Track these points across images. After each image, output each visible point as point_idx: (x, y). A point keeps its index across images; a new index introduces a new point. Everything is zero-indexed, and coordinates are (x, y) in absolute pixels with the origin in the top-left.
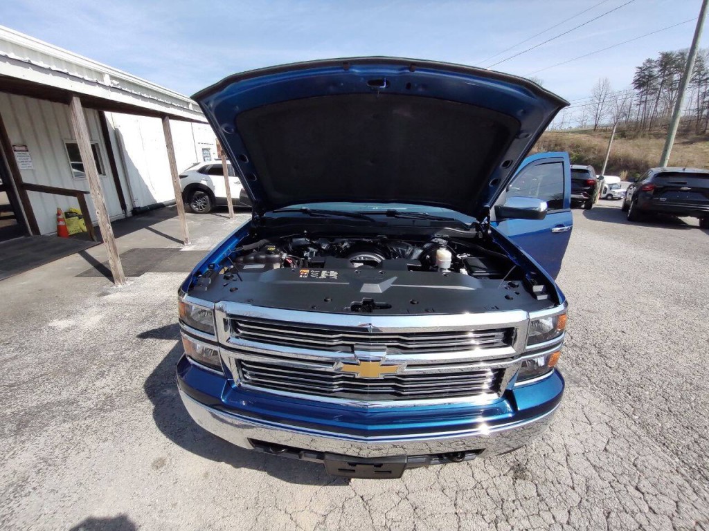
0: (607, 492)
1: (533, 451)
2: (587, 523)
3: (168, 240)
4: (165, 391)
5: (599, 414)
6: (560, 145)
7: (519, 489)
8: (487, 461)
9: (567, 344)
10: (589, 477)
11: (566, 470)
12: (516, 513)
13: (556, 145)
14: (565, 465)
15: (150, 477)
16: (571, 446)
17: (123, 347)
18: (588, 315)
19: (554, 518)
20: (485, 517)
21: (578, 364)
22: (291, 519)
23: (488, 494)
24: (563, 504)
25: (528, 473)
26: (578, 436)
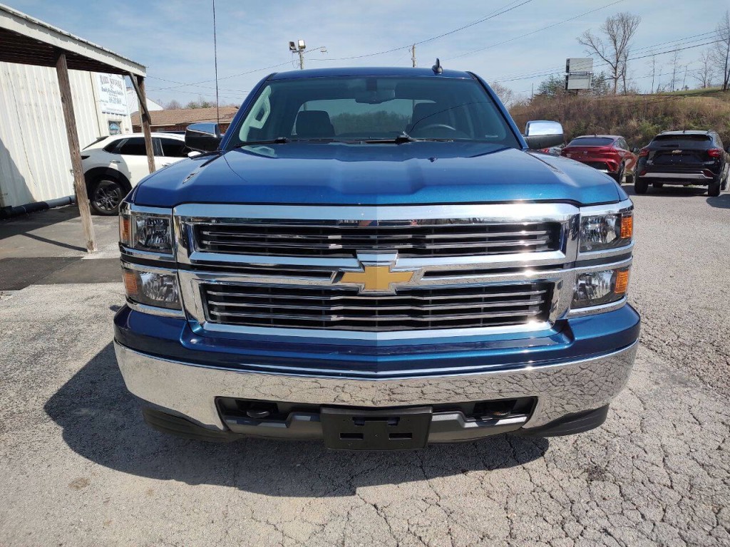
0: (718, 488)
1: (617, 453)
2: (688, 519)
3: (59, 247)
4: (79, 411)
5: (713, 413)
6: (672, 115)
7: (594, 490)
8: (551, 464)
9: (671, 342)
10: (695, 475)
11: (662, 470)
12: (590, 514)
13: (666, 115)
14: (661, 465)
15: (67, 497)
16: (671, 447)
17: (8, 367)
18: (705, 312)
19: (643, 516)
20: (547, 519)
21: (685, 364)
22: (276, 529)
23: (552, 497)
24: (656, 503)
25: (609, 475)
26: (682, 437)
